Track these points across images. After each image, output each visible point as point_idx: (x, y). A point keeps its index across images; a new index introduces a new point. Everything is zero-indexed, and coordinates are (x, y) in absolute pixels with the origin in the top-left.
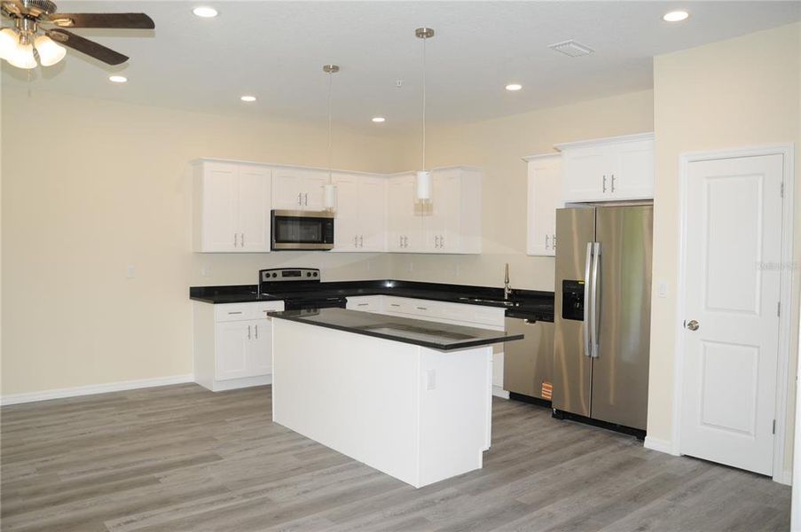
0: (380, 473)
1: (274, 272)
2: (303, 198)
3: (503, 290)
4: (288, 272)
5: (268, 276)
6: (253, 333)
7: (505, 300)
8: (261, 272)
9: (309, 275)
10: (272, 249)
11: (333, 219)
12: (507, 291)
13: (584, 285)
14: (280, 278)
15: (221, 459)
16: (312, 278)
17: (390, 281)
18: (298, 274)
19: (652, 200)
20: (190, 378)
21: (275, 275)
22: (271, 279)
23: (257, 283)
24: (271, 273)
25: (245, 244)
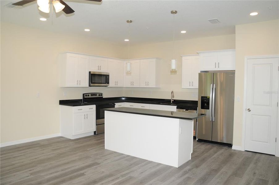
0: (160, 164)
1: (88, 94)
2: (99, 67)
3: (171, 100)
4: (93, 94)
5: (86, 96)
6: (86, 117)
7: (172, 103)
8: (84, 94)
9: (99, 95)
10: (90, 86)
11: (109, 75)
12: (172, 100)
13: (209, 98)
14: (90, 97)
15: (99, 164)
16: (100, 96)
17: (124, 97)
18: (96, 95)
19: (235, 71)
20: (60, 135)
21: (88, 95)
22: (87, 97)
23: (82, 98)
24: (87, 94)
25: (81, 84)
